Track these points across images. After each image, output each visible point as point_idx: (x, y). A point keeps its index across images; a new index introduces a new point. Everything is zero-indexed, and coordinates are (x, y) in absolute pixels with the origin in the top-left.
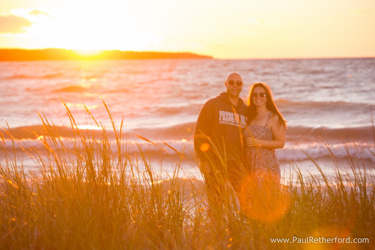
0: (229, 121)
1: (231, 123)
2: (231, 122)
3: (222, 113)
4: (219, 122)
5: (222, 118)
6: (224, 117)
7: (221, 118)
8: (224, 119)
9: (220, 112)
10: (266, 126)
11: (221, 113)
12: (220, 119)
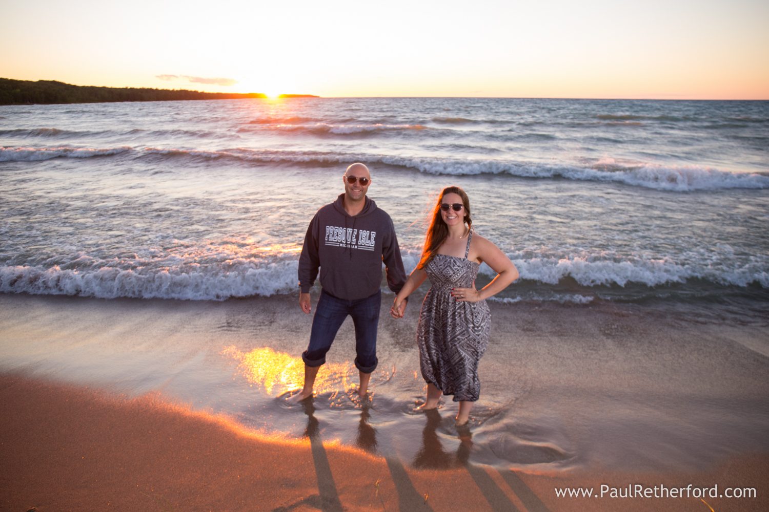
0: (337, 242)
1: (341, 245)
2: (341, 242)
3: (329, 229)
5: (328, 236)
6: (331, 235)
8: (331, 239)
10: (467, 258)
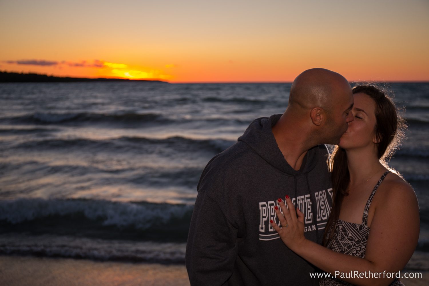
4: (259, 237)
5: (267, 223)
7: (264, 226)
9: (262, 206)
10: (366, 224)
11: (264, 208)
12: (262, 228)
